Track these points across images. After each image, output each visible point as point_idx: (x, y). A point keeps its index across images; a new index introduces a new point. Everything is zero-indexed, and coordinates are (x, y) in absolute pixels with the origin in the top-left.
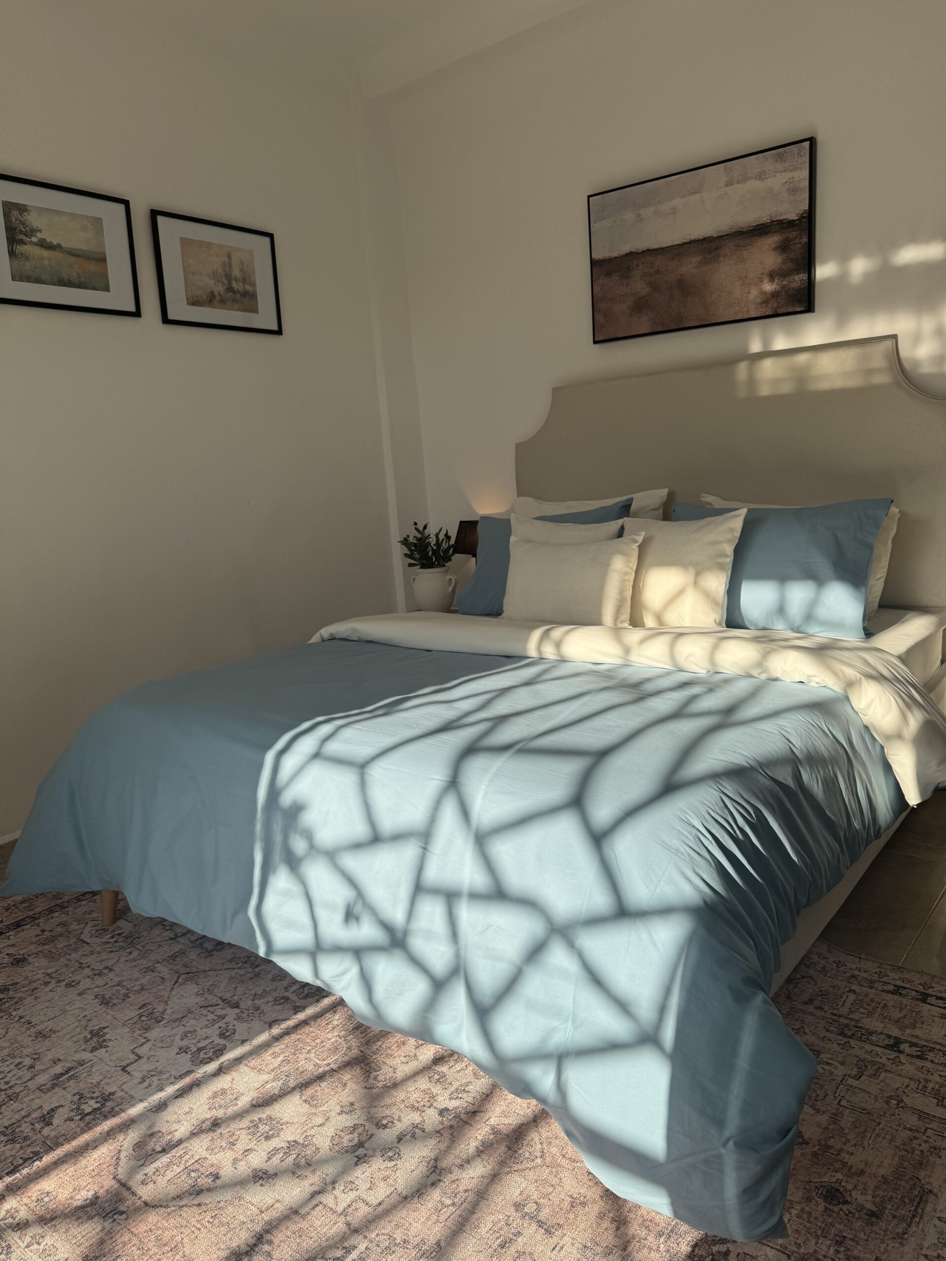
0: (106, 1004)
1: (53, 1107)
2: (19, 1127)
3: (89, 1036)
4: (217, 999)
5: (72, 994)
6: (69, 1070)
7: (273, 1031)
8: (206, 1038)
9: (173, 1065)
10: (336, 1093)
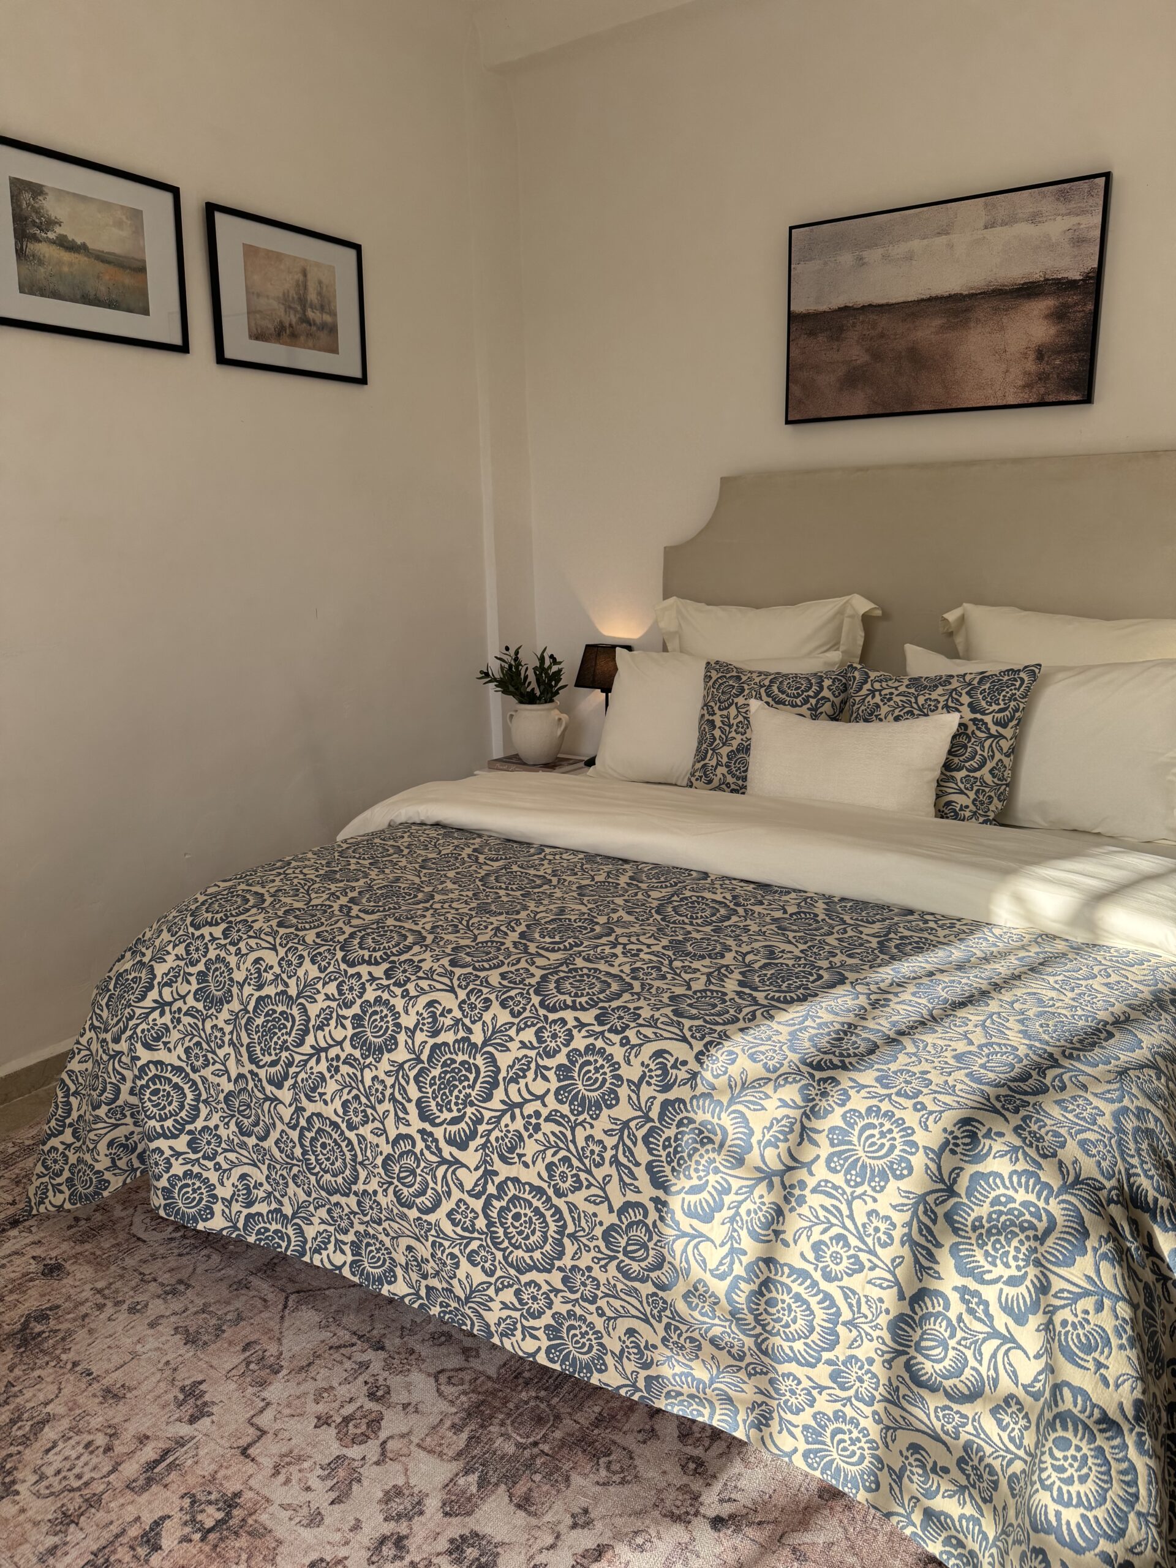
1: (156, 1518)
2: (114, 1552)
4: (350, 1334)
5: (140, 1325)
6: (166, 1453)
7: (442, 1388)
8: (351, 1400)
9: (314, 1446)
10: (558, 1491)
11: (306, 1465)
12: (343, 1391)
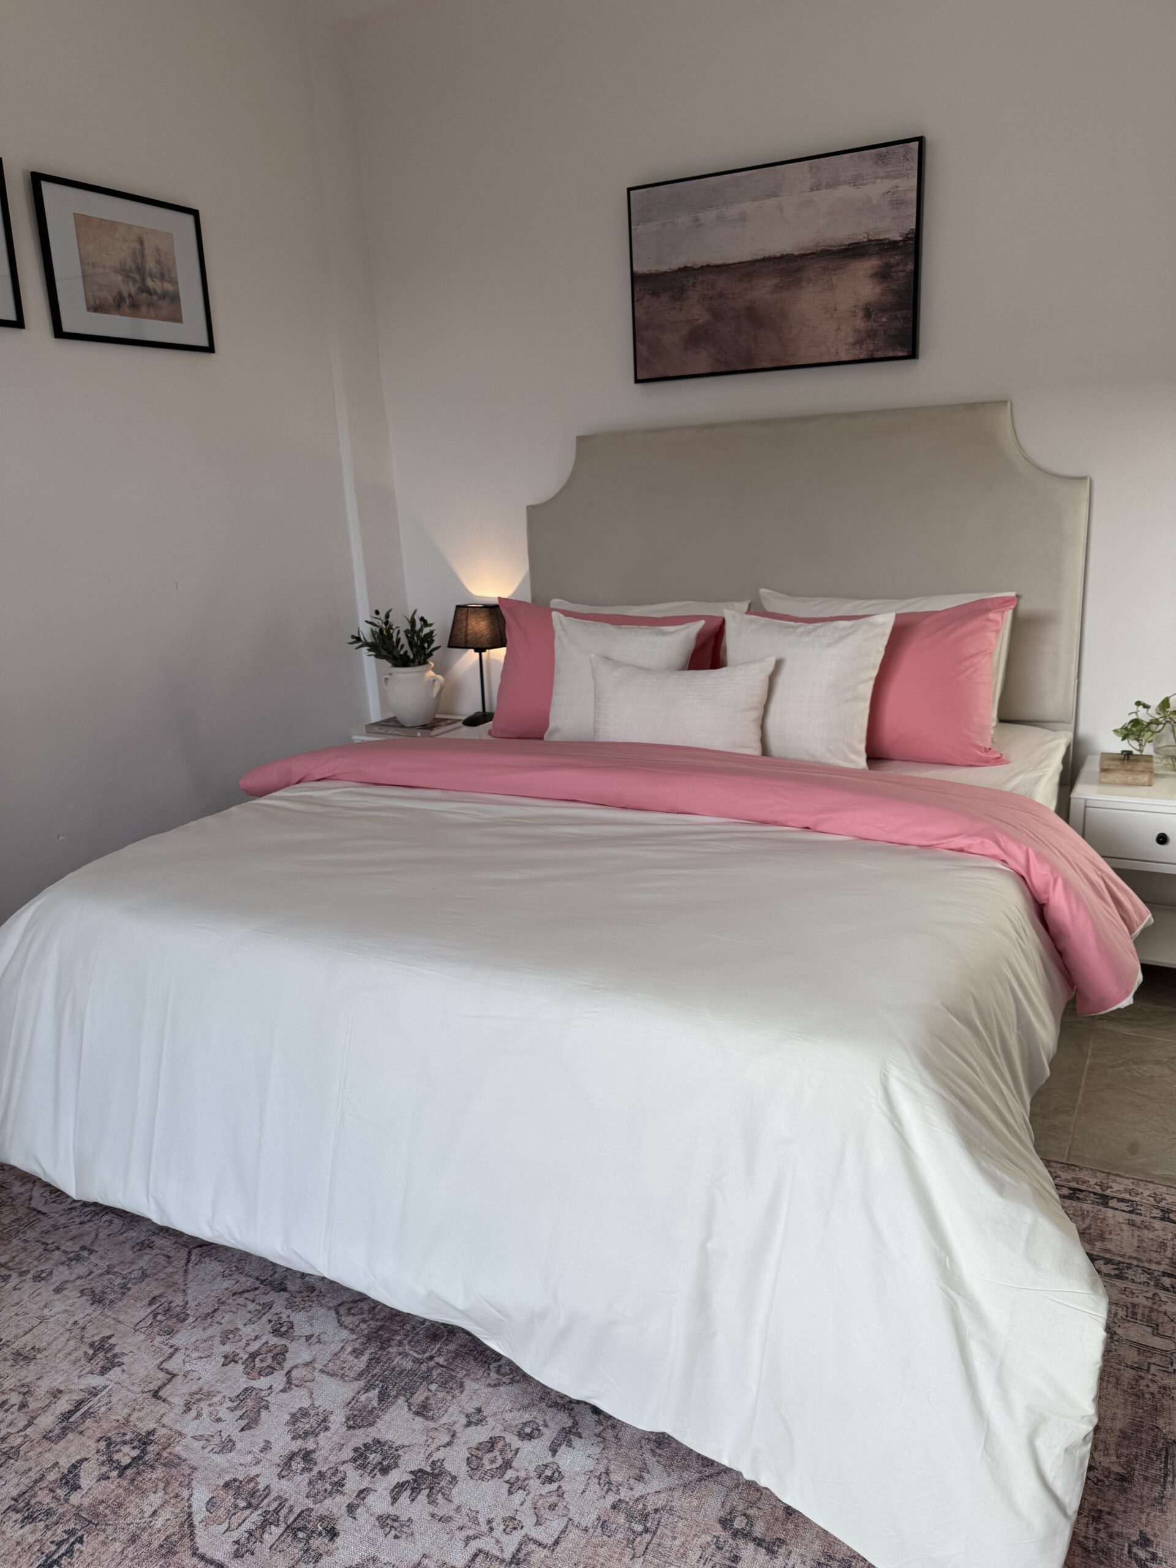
0: (100, 1302)
1: (73, 1462)
2: (34, 1496)
3: (91, 1352)
4: (252, 1280)
5: (46, 1290)
6: (79, 1404)
7: (343, 1319)
8: (256, 1338)
9: (223, 1382)
10: (454, 1397)
11: (215, 1400)
12: (248, 1331)
